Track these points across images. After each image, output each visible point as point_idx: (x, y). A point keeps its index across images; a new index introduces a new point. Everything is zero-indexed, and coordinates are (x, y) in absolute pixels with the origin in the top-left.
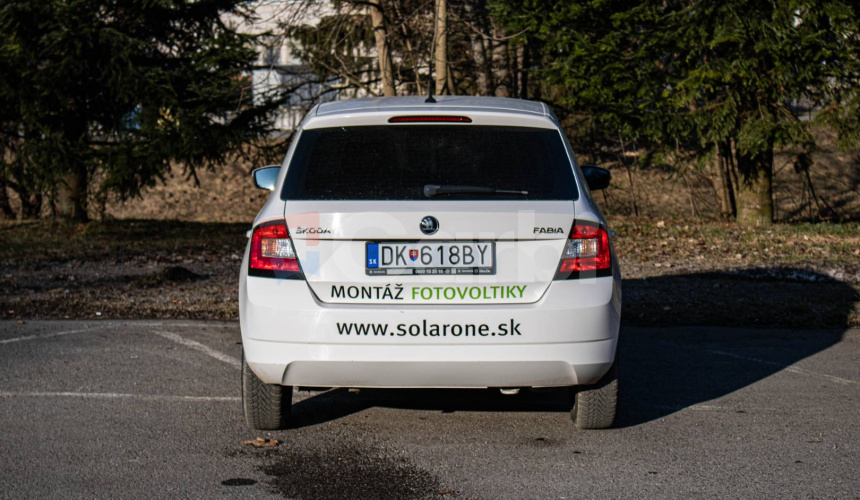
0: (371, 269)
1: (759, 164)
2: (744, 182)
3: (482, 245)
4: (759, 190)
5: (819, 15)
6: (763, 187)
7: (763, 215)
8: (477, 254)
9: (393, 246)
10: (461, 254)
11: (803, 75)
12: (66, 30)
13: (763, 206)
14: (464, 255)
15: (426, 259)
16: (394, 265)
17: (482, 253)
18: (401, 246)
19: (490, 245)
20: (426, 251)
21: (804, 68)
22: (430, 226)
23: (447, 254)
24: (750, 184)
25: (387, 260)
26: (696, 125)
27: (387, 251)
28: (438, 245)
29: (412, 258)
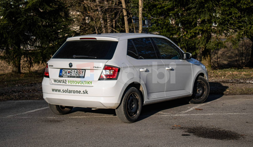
0: (60, 76)
1: (208, 53)
2: (204, 58)
3: (83, 70)
4: (208, 60)
5: (229, 12)
6: (209, 59)
7: (209, 67)
8: (81, 72)
9: (65, 70)
10: (78, 73)
11: (224, 28)
12: (25, 17)
13: (209, 65)
14: (79, 73)
15: (71, 73)
16: (64, 75)
17: (82, 72)
18: (67, 70)
19: (84, 71)
20: (71, 72)
21: (225, 26)
22: (71, 65)
23: (75, 72)
24: (205, 59)
25: (63, 74)
26: (195, 42)
27: (64, 71)
28: (74, 70)
29: (69, 73)
